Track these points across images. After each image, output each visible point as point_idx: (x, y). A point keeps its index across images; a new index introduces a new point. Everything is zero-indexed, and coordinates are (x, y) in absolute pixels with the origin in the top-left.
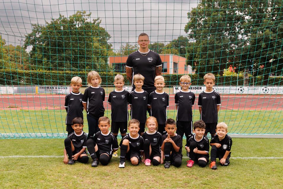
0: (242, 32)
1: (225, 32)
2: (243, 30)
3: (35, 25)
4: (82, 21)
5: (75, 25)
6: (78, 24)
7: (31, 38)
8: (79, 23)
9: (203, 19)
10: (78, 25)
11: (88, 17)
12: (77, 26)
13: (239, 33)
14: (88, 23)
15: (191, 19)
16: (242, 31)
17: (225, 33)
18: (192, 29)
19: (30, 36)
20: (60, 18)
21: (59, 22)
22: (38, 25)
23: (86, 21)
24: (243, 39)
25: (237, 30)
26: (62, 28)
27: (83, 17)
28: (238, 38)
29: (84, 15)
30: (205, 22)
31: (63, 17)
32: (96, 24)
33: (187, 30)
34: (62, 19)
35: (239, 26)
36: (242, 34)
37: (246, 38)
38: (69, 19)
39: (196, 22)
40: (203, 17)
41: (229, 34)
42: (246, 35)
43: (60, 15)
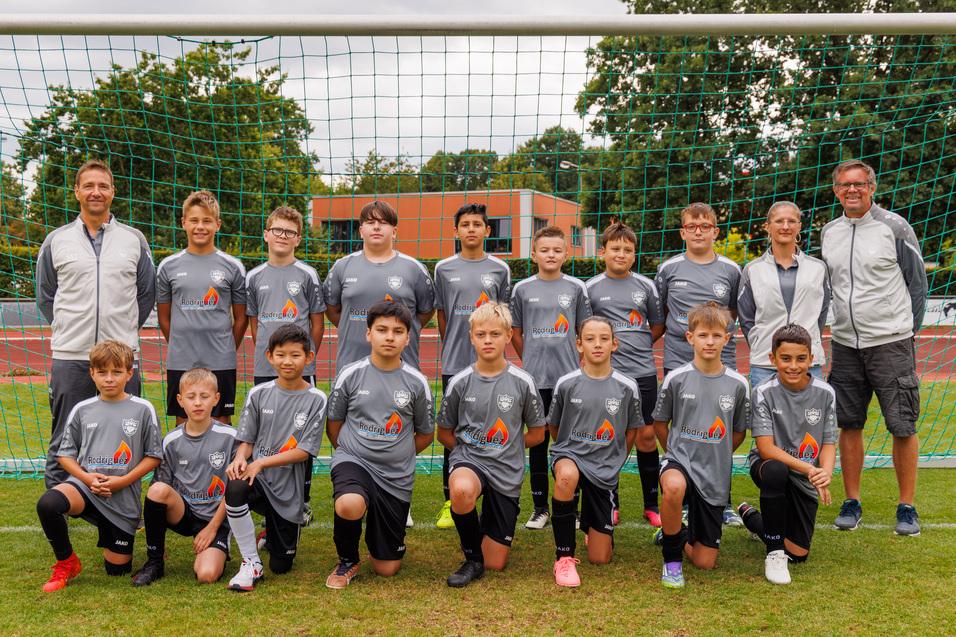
0: (774, 114)
1: (715, 113)
2: (777, 105)
3: (60, 89)
4: (218, 74)
5: (194, 90)
6: (205, 87)
7: (43, 131)
8: (208, 83)
9: (639, 71)
10: (207, 90)
11: (240, 61)
12: (202, 92)
13: (760, 116)
14: (239, 81)
15: (599, 70)
16: (774, 109)
17: (716, 116)
18: (600, 103)
19: (39, 124)
20: (144, 65)
21: (139, 78)
22: (70, 91)
23: (233, 76)
24: (776, 138)
25: (756, 106)
26: (148, 98)
27: (223, 61)
28: (759, 135)
29: (226, 54)
30: (646, 81)
31: (151, 62)
32: (266, 85)
33: (582, 108)
34: (150, 67)
35: (764, 93)
36: (774, 121)
37: (787, 135)
38: (173, 69)
39: (615, 82)
40: (640, 64)
41: (728, 121)
42: (784, 126)
43: (144, 56)
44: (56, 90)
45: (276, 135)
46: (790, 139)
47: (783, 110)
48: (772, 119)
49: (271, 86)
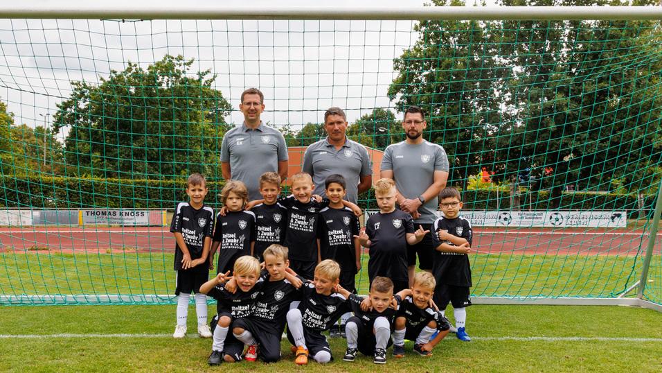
0: (508, 99)
1: (472, 98)
2: (509, 94)
3: (78, 84)
4: (175, 75)
5: (160, 84)
6: (166, 83)
7: (68, 109)
8: (168, 80)
9: (426, 73)
10: (168, 84)
11: (188, 67)
12: (164, 86)
13: (499, 100)
14: (187, 79)
15: (401, 72)
16: (508, 96)
17: (473, 100)
18: (402, 92)
19: (66, 106)
20: (129, 70)
21: (127, 77)
22: (84, 85)
23: (183, 76)
24: (508, 113)
25: (497, 94)
26: (133, 90)
27: (177, 67)
28: (499, 111)
29: (179, 63)
30: (430, 78)
31: (134, 68)
32: (203, 81)
33: (392, 94)
34: (134, 71)
35: (501, 86)
36: (508, 103)
37: (515, 112)
38: (147, 72)
39: (411, 79)
40: (426, 68)
41: (480, 104)
42: (514, 106)
43: (130, 64)
44: (76, 84)
45: (210, 113)
46: (518, 114)
47: (513, 97)
48: (507, 102)
49: (206, 82)
